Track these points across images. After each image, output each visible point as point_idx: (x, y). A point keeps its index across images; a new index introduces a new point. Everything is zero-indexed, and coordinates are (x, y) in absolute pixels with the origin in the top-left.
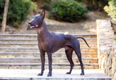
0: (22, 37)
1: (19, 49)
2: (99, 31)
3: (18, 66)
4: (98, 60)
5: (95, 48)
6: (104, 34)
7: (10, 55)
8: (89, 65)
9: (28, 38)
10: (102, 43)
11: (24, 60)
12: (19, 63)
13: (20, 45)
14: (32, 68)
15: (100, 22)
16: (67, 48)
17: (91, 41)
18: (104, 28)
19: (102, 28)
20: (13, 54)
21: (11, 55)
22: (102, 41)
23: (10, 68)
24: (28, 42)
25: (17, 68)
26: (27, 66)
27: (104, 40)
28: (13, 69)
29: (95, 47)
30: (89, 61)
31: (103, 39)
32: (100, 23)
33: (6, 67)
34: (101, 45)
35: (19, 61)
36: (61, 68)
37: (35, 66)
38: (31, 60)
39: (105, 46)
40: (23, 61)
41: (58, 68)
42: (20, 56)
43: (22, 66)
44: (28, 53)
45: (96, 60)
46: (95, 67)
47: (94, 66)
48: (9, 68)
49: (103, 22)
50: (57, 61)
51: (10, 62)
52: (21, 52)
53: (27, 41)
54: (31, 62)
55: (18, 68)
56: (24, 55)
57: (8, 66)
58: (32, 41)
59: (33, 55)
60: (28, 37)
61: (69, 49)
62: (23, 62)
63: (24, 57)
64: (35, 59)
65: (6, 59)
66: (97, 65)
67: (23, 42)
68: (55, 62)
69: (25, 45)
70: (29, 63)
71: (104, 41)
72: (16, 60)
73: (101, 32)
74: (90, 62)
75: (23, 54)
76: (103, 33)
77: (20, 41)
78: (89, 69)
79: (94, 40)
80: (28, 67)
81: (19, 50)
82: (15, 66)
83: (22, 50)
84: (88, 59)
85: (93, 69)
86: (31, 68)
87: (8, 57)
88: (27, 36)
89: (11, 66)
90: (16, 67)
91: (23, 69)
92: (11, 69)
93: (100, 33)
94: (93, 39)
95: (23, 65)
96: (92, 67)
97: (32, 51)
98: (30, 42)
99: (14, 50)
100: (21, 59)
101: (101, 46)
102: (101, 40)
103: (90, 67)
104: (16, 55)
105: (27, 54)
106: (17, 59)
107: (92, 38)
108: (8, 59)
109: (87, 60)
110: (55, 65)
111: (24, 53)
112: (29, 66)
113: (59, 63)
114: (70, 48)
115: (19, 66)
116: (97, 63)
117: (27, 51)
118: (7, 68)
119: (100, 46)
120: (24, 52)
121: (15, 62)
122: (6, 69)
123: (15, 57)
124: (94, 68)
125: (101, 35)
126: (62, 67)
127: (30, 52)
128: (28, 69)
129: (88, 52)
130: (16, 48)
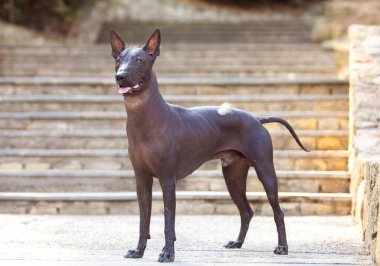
0: (75, 90)
1: (64, 137)
2: (356, 70)
3: (60, 205)
4: (349, 180)
5: (340, 133)
6: (374, 84)
7: (31, 159)
8: (316, 201)
9: (98, 94)
10: (364, 119)
11: (83, 181)
12: (66, 191)
13: (68, 120)
14: (112, 210)
15: (363, 34)
16: (229, 160)
17: (328, 104)
18: (376, 60)
19: (368, 62)
20: (44, 158)
21: (37, 159)
22: (364, 113)
23: (34, 210)
24: (98, 110)
25: (58, 210)
26: (92, 204)
27: (372, 108)
28: (43, 213)
29: (340, 128)
30: (317, 184)
31: (367, 106)
32: (362, 39)
33: (18, 206)
34: (358, 128)
35: (63, 185)
36: (215, 212)
37: (122, 204)
38: (109, 181)
39: (374, 131)
40: (80, 185)
41: (204, 213)
42: (68, 163)
43: (77, 204)
44: (98, 152)
45: (341, 179)
46: (339, 208)
47: (334, 203)
48: (27, 212)
49: (373, 34)
50: (201, 186)
51: (32, 188)
52: (72, 148)
53: (95, 106)
54: (109, 188)
55: (61, 211)
56: (83, 161)
57: (24, 203)
58: (114, 106)
59: (118, 162)
60: (99, 89)
61: (235, 163)
62: (80, 187)
63: (83, 167)
64: (122, 178)
65: (17, 177)
66: (343, 202)
67: (81, 110)
68: (193, 187)
69: (85, 122)
70: (100, 191)
71: (369, 111)
72: (52, 181)
73: (362, 76)
74: (320, 190)
75: (79, 156)
76: (368, 80)
77: (69, 107)
78: (315, 213)
79: (339, 103)
80: (96, 208)
81: (66, 141)
82: (51, 205)
83: (75, 143)
84: (313, 178)
85: (328, 214)
86: (108, 211)
87: (24, 167)
88: (94, 86)
89: (34, 202)
90: (53, 208)
91: (78, 214)
92: (38, 213)
93: (360, 78)
94: (335, 96)
95: (80, 201)
96: (327, 208)
97: (112, 143)
98: (105, 110)
99: (48, 141)
100: (71, 177)
101: (358, 132)
102: (360, 107)
103: (318, 207)
104: (55, 160)
105: (93, 157)
106: (58, 177)
107: (331, 92)
108: (24, 177)
109: (311, 181)
110: (194, 199)
111: (83, 152)
112: (102, 204)
113: (210, 190)
114: (237, 158)
115: (66, 204)
116: (347, 191)
117: (93, 143)
118: (23, 209)
119: (355, 133)
120: (85, 147)
121: (50, 186)
122: (18, 213)
123: (52, 167)
124: (335, 213)
125: (363, 89)
126: (220, 208)
127: (104, 147)
128: (98, 214)
129: (316, 149)
130: (54, 133)
